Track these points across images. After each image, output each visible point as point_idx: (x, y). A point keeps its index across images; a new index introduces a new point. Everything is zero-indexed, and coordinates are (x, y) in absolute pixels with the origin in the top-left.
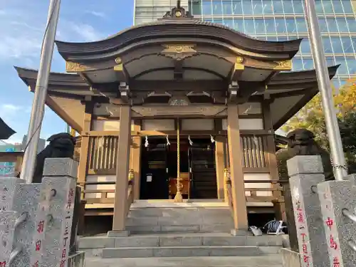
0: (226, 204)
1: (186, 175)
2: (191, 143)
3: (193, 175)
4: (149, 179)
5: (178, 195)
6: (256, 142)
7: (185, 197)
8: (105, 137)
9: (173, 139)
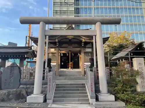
0: (81, 70)
1: (72, 63)
2: (73, 55)
3: (74, 63)
4: (63, 64)
5: (70, 68)
6: (90, 55)
7: (71, 68)
8: (51, 53)
9: (69, 54)
